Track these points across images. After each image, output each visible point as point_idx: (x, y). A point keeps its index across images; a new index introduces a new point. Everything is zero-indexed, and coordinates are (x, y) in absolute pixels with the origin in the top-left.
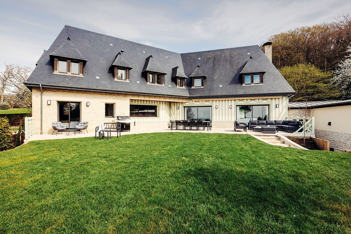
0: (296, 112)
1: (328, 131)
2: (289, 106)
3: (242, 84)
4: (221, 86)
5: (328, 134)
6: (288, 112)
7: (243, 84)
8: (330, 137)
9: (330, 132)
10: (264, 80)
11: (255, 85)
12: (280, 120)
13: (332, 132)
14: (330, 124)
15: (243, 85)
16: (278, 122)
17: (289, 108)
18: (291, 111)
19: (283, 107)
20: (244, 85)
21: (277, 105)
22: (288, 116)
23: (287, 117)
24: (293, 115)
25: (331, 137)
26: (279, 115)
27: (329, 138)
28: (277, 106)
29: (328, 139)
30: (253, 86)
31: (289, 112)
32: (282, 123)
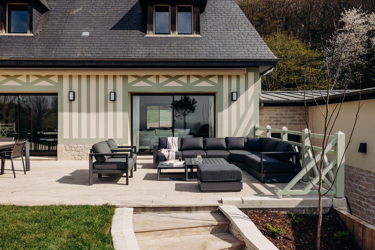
0: (277, 114)
1: (357, 169)
2: (262, 99)
3: (146, 33)
4: (86, 34)
5: (358, 178)
6: (260, 115)
7: (148, 32)
8: (364, 187)
9: (362, 170)
10: (202, 25)
11: (180, 36)
12: (240, 136)
13: (370, 172)
14: (363, 148)
15: (147, 36)
16: (234, 143)
17: (262, 104)
18: (266, 110)
19: (249, 100)
20: (150, 35)
21: (234, 94)
22: (260, 124)
23: (257, 126)
24: (270, 121)
25: (367, 186)
26: (239, 122)
27: (360, 188)
28: (234, 98)
29: (358, 190)
30: (176, 38)
31: (262, 113)
32: (243, 144)
